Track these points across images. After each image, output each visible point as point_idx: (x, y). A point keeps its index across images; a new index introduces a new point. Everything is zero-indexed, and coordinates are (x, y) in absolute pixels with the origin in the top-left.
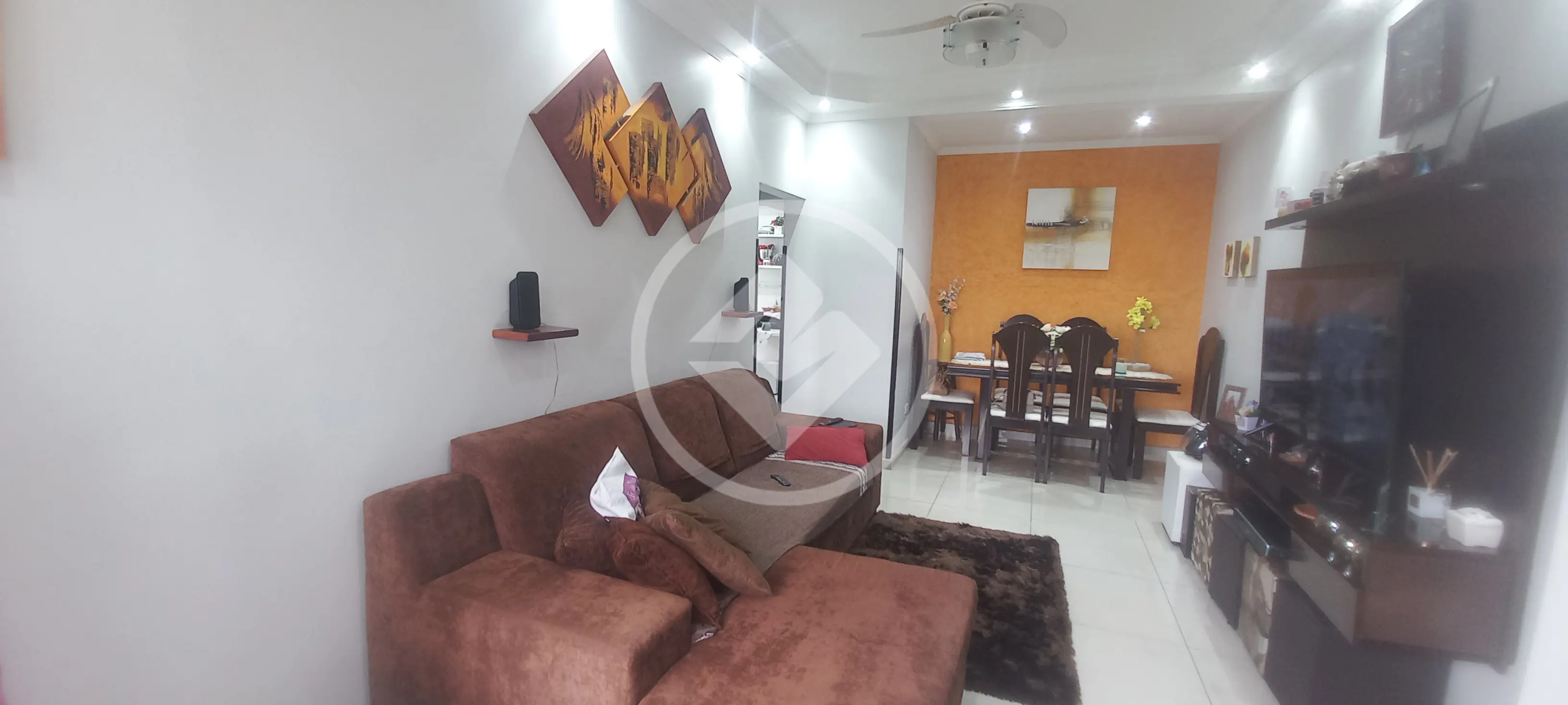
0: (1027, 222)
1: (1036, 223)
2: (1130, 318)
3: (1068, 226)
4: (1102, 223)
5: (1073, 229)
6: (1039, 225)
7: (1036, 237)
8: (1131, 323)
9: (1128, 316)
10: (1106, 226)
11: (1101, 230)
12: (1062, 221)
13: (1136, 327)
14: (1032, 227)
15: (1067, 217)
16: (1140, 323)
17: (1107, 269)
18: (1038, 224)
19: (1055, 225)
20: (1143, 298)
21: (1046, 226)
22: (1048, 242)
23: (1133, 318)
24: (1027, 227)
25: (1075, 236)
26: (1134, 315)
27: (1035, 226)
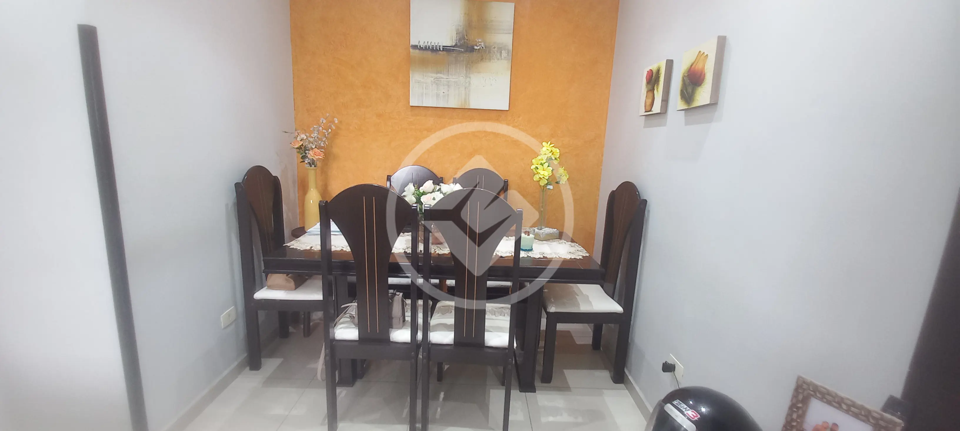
0: (413, 42)
1: (422, 44)
2: (534, 170)
3: (462, 52)
4: (500, 50)
5: (466, 55)
6: (426, 49)
7: (423, 64)
8: (536, 178)
9: (533, 167)
10: (504, 54)
11: (498, 59)
12: (454, 44)
13: (542, 183)
14: (417, 51)
15: (460, 40)
16: (547, 178)
17: (505, 107)
18: (426, 47)
19: (446, 49)
20: (549, 143)
21: (434, 50)
22: (438, 72)
23: (539, 171)
24: (411, 50)
25: (470, 65)
26: (540, 167)
27: (421, 49)
